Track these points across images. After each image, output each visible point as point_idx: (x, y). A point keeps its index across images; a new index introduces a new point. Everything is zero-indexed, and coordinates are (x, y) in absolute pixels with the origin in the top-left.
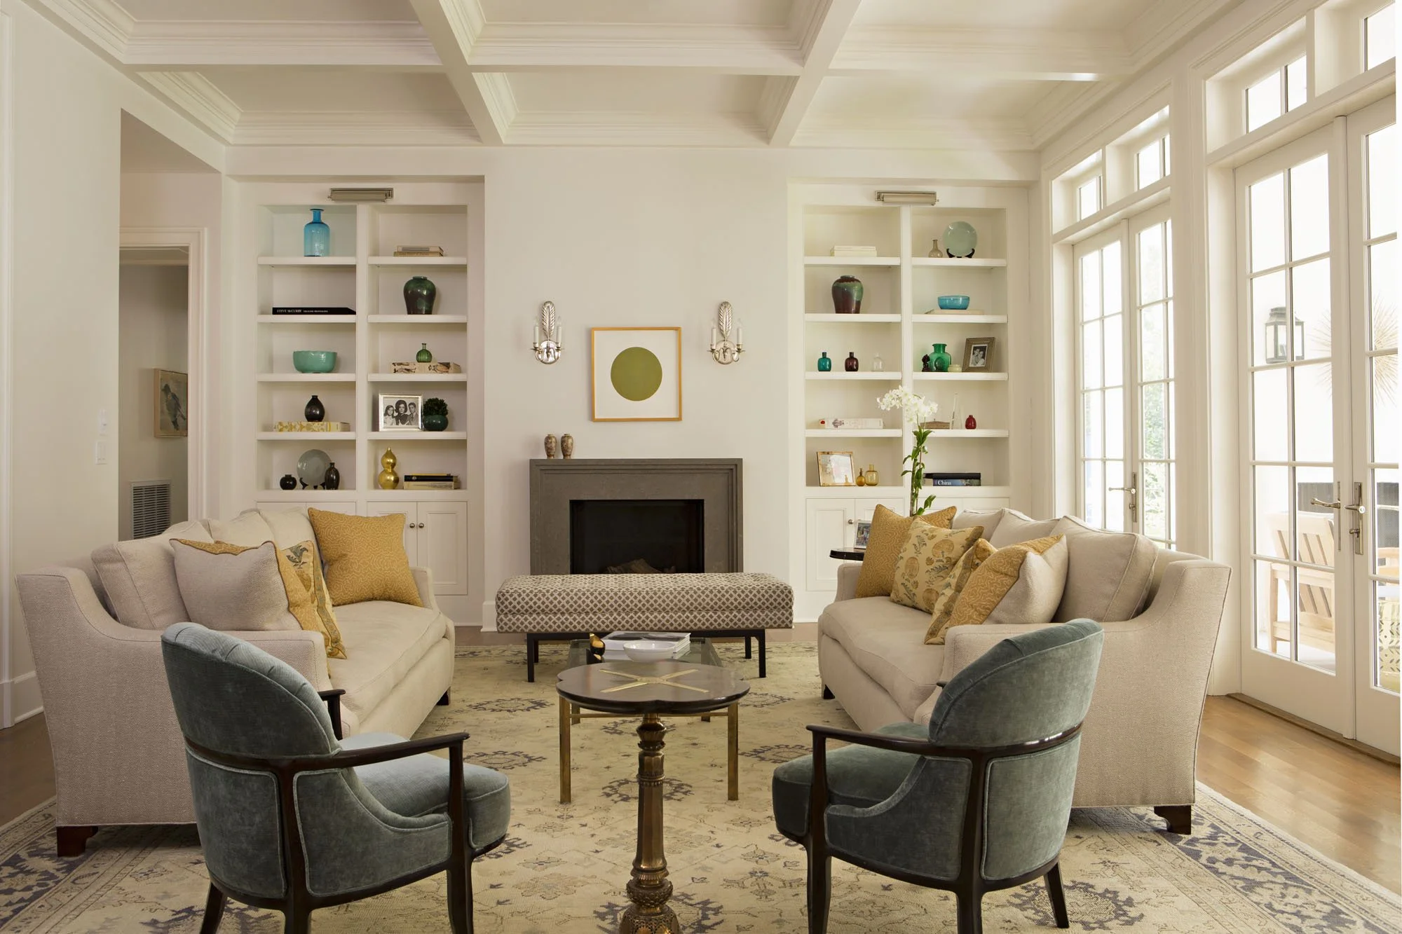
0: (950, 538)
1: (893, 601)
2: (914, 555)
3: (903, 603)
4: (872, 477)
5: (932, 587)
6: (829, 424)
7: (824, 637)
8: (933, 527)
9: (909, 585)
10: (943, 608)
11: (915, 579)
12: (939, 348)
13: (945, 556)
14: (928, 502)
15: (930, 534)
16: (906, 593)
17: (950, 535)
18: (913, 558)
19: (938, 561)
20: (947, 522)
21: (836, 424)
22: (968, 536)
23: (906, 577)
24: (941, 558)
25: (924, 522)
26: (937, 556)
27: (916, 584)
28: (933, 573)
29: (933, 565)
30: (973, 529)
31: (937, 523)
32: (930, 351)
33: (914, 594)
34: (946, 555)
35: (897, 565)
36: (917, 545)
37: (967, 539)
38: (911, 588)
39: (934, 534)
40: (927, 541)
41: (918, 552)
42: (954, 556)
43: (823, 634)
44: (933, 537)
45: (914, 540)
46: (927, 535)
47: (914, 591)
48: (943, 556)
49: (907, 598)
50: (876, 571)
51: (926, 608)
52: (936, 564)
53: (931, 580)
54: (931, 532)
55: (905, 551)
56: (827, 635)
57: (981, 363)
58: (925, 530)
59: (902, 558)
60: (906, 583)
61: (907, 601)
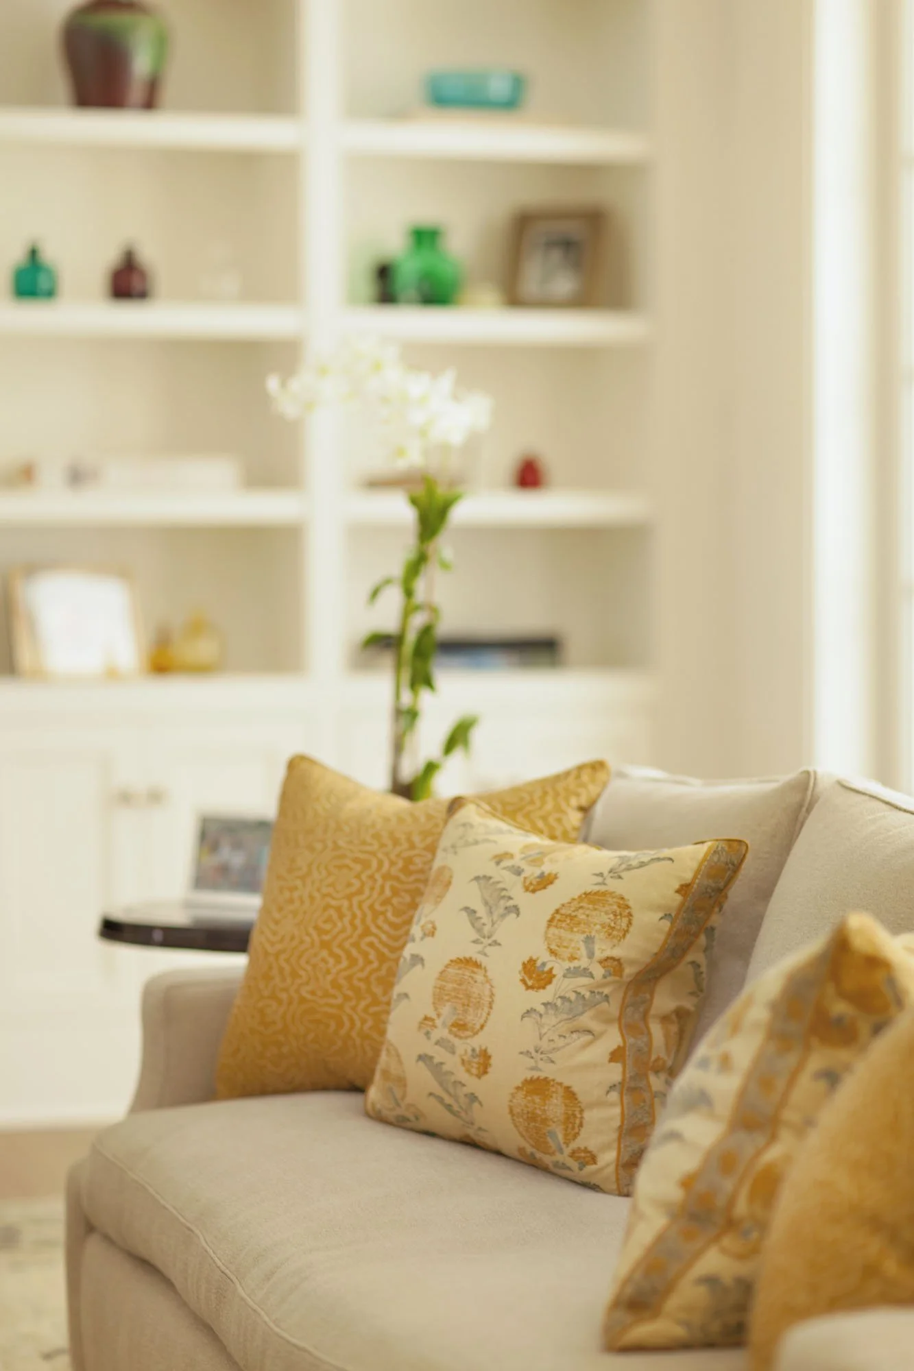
0: (613, 885)
1: (379, 1118)
2: (472, 952)
3: (422, 1125)
4: (204, 649)
5: (547, 1071)
6: (52, 475)
7: (94, 1248)
8: (534, 839)
9: (451, 1063)
10: (675, 1194)
11: (477, 1042)
12: (424, 237)
13: (599, 955)
14: (458, 737)
15: (532, 872)
16: (439, 1091)
17: (615, 873)
18: (468, 963)
19: (571, 973)
20: (575, 818)
21: (77, 477)
22: (688, 876)
23: (437, 1034)
24: (584, 962)
25: (494, 823)
26: (566, 953)
27: (483, 1062)
28: (550, 1020)
29: (550, 988)
30: (704, 848)
31: (540, 824)
32: (394, 245)
33: (473, 1098)
34: (604, 949)
35: (397, 990)
36: (482, 911)
37: (684, 889)
38: (462, 1075)
39: (547, 868)
40: (520, 897)
41: (486, 938)
42: (633, 954)
43: (90, 1228)
44: (545, 881)
45: (464, 893)
46: (518, 872)
47: (473, 1084)
48: (591, 955)
49: (440, 1108)
50: (303, 1000)
51: (521, 1150)
52: (562, 986)
53: (545, 1045)
54: (536, 861)
55: (431, 933)
56: (107, 1238)
57: (564, 285)
58: (510, 856)
59: (417, 959)
60: (439, 1055)
61: (438, 1117)
